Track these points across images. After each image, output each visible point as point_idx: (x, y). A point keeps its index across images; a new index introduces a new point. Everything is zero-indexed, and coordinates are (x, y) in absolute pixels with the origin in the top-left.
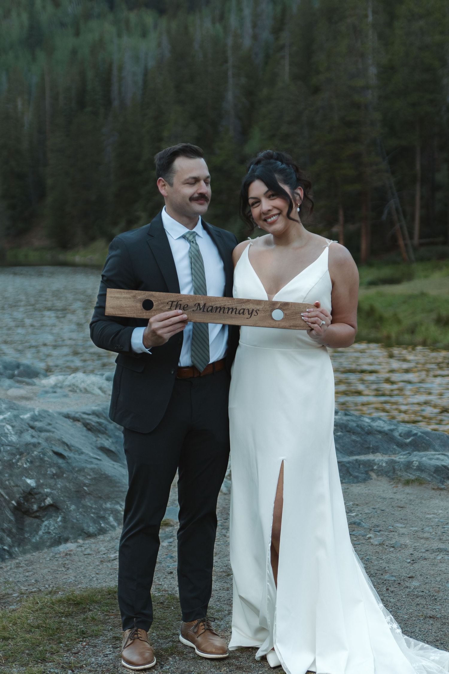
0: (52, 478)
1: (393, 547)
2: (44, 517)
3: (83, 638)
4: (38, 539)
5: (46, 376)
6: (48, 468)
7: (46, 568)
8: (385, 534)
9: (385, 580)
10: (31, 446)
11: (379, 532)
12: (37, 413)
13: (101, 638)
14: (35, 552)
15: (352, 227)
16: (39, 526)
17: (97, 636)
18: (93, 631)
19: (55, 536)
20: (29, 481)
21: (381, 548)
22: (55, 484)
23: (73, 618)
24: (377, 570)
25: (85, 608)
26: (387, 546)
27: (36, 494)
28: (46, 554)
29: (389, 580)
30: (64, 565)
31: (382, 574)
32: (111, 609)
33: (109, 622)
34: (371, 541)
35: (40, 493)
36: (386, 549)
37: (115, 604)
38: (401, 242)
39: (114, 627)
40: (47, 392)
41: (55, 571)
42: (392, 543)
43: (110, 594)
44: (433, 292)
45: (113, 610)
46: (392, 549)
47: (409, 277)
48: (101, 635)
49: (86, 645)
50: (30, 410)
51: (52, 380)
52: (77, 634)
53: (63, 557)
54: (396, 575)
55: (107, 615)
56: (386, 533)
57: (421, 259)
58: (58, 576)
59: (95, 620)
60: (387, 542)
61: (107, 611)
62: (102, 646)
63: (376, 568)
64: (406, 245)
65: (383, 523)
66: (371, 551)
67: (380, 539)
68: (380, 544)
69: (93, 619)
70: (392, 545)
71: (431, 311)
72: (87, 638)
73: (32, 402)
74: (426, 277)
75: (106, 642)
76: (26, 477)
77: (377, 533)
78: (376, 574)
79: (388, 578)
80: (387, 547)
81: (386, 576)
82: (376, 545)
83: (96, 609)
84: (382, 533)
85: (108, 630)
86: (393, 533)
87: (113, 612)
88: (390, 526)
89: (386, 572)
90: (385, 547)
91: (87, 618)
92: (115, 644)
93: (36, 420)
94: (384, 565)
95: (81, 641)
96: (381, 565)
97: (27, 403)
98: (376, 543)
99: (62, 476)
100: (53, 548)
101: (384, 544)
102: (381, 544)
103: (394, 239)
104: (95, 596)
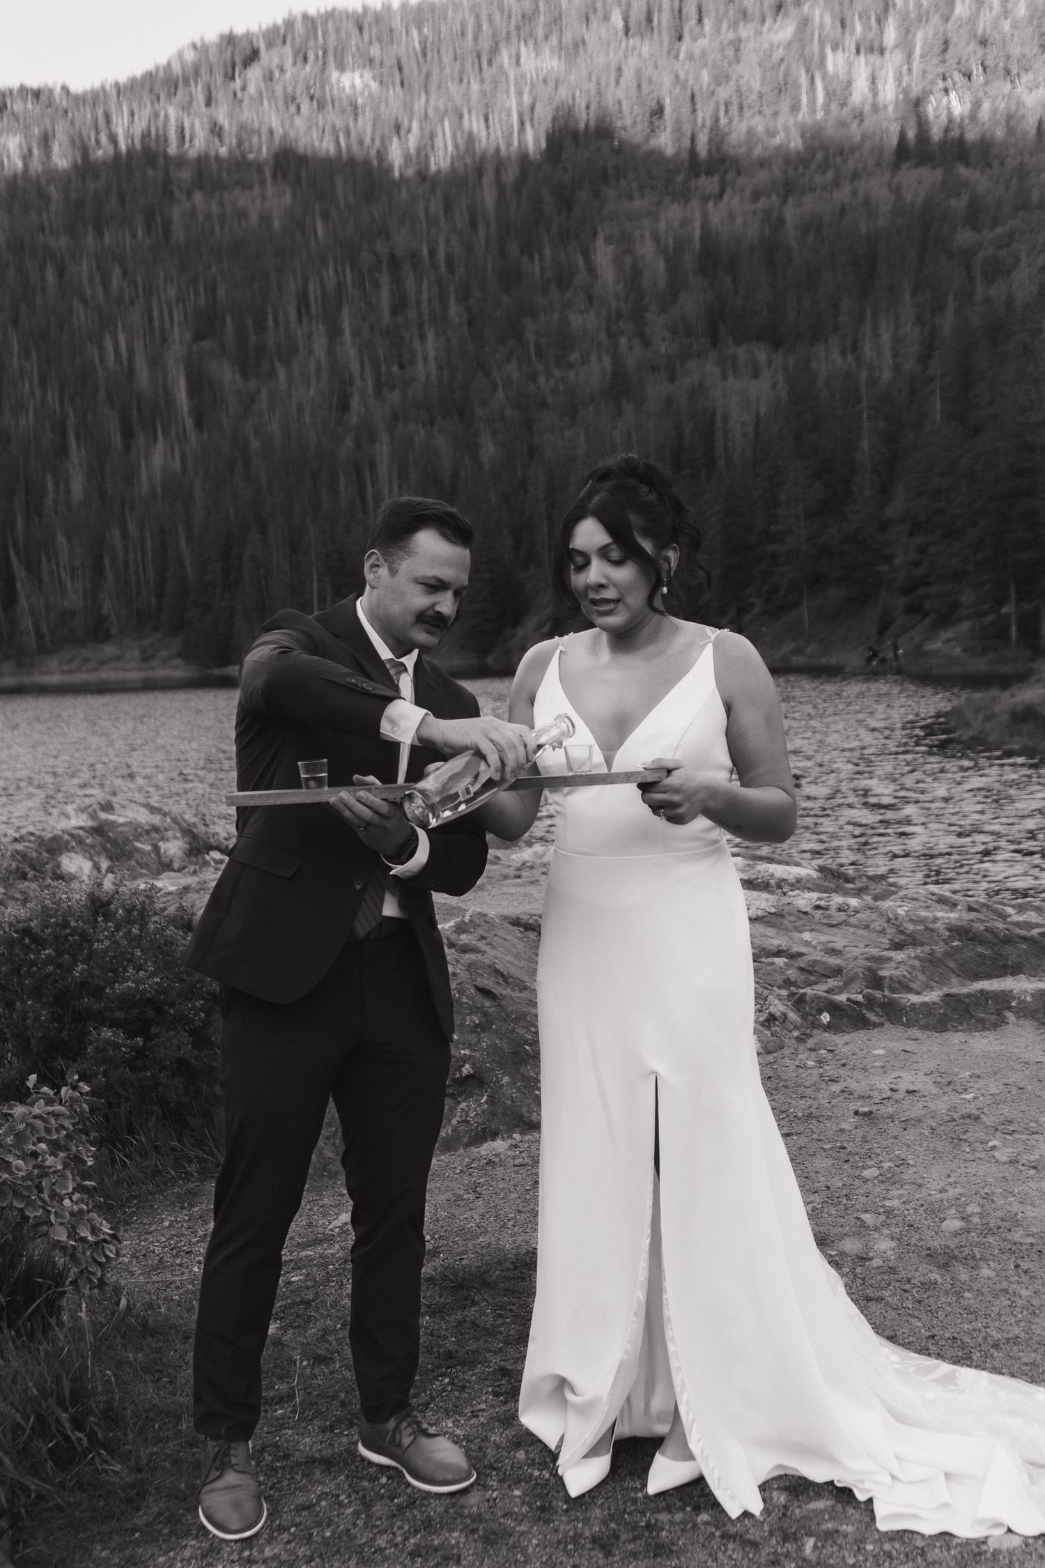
0: (473, 1032)
1: (1034, 1168)
2: (460, 1096)
3: (447, 1368)
4: (450, 1132)
6: (468, 1014)
7: (448, 1189)
8: (1020, 1139)
9: (1015, 1244)
11: (1010, 1134)
12: (467, 919)
13: (479, 1369)
14: (444, 1154)
17: (471, 1364)
18: (467, 1353)
19: (477, 1127)
21: (1012, 1170)
22: (478, 1042)
23: (443, 1318)
24: (1002, 1220)
25: (466, 1299)
26: (1023, 1165)
28: (459, 1160)
29: (1021, 1244)
31: (1009, 1230)
32: (510, 1303)
33: (501, 1333)
34: (996, 1154)
36: (1021, 1172)
37: (520, 1293)
39: (507, 1343)
42: (1033, 1158)
43: (516, 1268)
45: (513, 1305)
46: (1032, 1172)
48: (480, 1363)
49: (448, 1384)
52: (438, 1357)
54: (1035, 1230)
55: (500, 1316)
56: (1024, 1137)
58: (456, 1213)
59: (478, 1326)
60: (1025, 1156)
61: (503, 1308)
62: (476, 1387)
63: (1000, 1214)
65: (1021, 1115)
66: (995, 1175)
67: (1011, 1150)
68: (1011, 1162)
69: (474, 1325)
70: (1033, 1164)
72: (454, 1367)
75: (485, 1379)
77: (1008, 1137)
78: (999, 1228)
79: (1020, 1240)
80: (1023, 1168)
81: (1017, 1235)
82: (1005, 1163)
83: (484, 1299)
84: (1017, 1136)
85: (495, 1352)
86: (1036, 1136)
87: (511, 1310)
88: (1031, 1121)
89: (1017, 1224)
90: (1020, 1167)
91: (465, 1321)
92: (498, 1386)
94: (1016, 1207)
95: (443, 1375)
96: (1010, 1209)
98: (1004, 1159)
99: (491, 1028)
101: (1017, 1162)
102: (1013, 1162)
104: (488, 1271)
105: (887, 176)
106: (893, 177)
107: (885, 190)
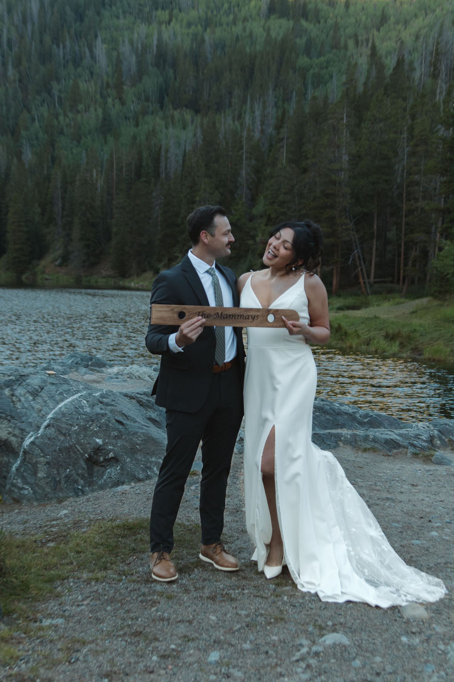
2: (107, 466)
4: (103, 482)
5: (111, 366)
6: (112, 431)
10: (100, 416)
12: (104, 392)
14: (100, 491)
15: (327, 269)
16: (103, 473)
17: (144, 552)
18: (141, 548)
19: (115, 480)
20: (98, 440)
22: (116, 443)
27: (103, 450)
28: (108, 493)
30: (121, 501)
35: (105, 449)
38: (361, 281)
40: (112, 378)
41: (114, 505)
44: (383, 316)
47: (366, 305)
50: (100, 390)
51: (115, 369)
52: (130, 550)
53: (120, 495)
57: (375, 293)
64: (365, 283)
69: (141, 540)
71: (381, 329)
73: (101, 384)
74: (378, 305)
76: (96, 438)
91: (137, 539)
93: (104, 398)
97: (98, 385)
100: (113, 489)
103: (357, 277)
104: (143, 523)
105: (263, 21)
106: (266, 22)
107: (261, 30)
